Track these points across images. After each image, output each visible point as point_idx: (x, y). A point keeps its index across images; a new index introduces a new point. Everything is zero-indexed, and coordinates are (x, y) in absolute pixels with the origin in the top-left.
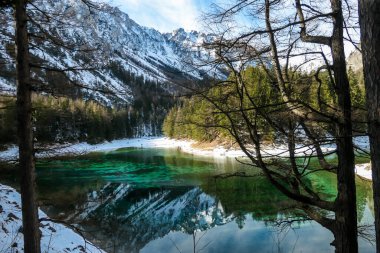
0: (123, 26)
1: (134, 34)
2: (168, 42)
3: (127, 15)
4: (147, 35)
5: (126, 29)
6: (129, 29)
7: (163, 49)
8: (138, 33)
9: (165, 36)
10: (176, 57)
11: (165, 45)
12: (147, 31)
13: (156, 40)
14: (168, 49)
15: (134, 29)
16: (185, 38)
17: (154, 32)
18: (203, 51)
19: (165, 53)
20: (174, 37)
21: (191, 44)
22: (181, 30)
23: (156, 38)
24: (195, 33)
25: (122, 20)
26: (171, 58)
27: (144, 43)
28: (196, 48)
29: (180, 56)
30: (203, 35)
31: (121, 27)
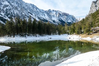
0: (35, 9)
3: (36, 6)
4: (41, 11)
5: (35, 10)
6: (36, 10)
7: (44, 15)
8: (38, 11)
9: (46, 11)
10: (48, 17)
11: (45, 14)
12: (41, 10)
13: (43, 13)
14: (46, 15)
15: (38, 10)
16: (51, 12)
17: (43, 10)
18: (55, 15)
19: (45, 16)
20: (48, 12)
21: (52, 13)
22: (50, 10)
23: (43, 12)
24: (53, 10)
25: (35, 8)
26: (46, 17)
27: (40, 13)
28: (53, 14)
29: (49, 17)
30: (56, 11)
31: (34, 9)
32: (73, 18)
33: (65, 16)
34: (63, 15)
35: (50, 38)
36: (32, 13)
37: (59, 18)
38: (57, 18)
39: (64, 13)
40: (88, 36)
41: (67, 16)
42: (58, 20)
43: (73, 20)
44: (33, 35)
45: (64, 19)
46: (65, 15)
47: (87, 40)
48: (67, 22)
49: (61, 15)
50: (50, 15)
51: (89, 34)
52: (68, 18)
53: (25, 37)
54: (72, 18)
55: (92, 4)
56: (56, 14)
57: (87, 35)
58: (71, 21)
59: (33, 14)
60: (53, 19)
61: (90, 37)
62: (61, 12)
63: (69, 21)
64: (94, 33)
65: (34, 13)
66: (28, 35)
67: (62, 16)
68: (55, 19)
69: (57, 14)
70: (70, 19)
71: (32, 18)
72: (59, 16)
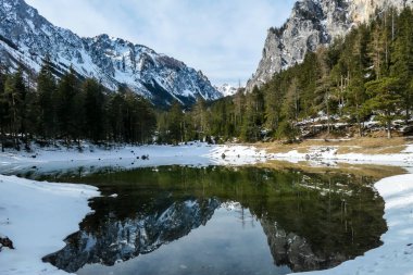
0: (30, 23)
1: (42, 35)
2: (87, 48)
3: (36, 11)
4: (61, 38)
5: (32, 27)
6: (36, 27)
7: (79, 56)
8: (49, 34)
9: (85, 41)
10: (95, 66)
11: (82, 52)
12: (62, 34)
13: (72, 45)
14: (86, 56)
15: (44, 28)
16: (109, 46)
17: (71, 35)
18: (129, 63)
19: (81, 61)
20: (95, 44)
21: (115, 53)
22: (105, 36)
23: (72, 42)
24: (121, 42)
25: (28, 16)
26: (88, 68)
27: (55, 46)
28: (120, 58)
29: (100, 66)
30: (131, 45)
31: (26, 24)
32: (202, 82)
33: (169, 71)
34: (162, 68)
35: (144, 158)
36: (14, 41)
37: (146, 77)
38: (138, 76)
39: (168, 58)
40: (291, 149)
41: (178, 70)
42: (140, 86)
43: (202, 88)
44: (63, 144)
45: (165, 81)
46: (168, 67)
47: (287, 162)
48: (178, 96)
49: (152, 63)
50: (105, 61)
51: (291, 142)
52: (183, 81)
53: (28, 149)
54: (198, 81)
55: (269, 38)
56: (132, 57)
57: (285, 143)
58: (192, 94)
59: (22, 45)
60: (121, 77)
61: (299, 152)
62: (153, 52)
63: (186, 93)
64: (306, 137)
65: (26, 43)
66: (42, 145)
67: (157, 71)
68: (130, 79)
69: (138, 57)
70: (188, 83)
71: (13, 63)
72: (144, 68)
